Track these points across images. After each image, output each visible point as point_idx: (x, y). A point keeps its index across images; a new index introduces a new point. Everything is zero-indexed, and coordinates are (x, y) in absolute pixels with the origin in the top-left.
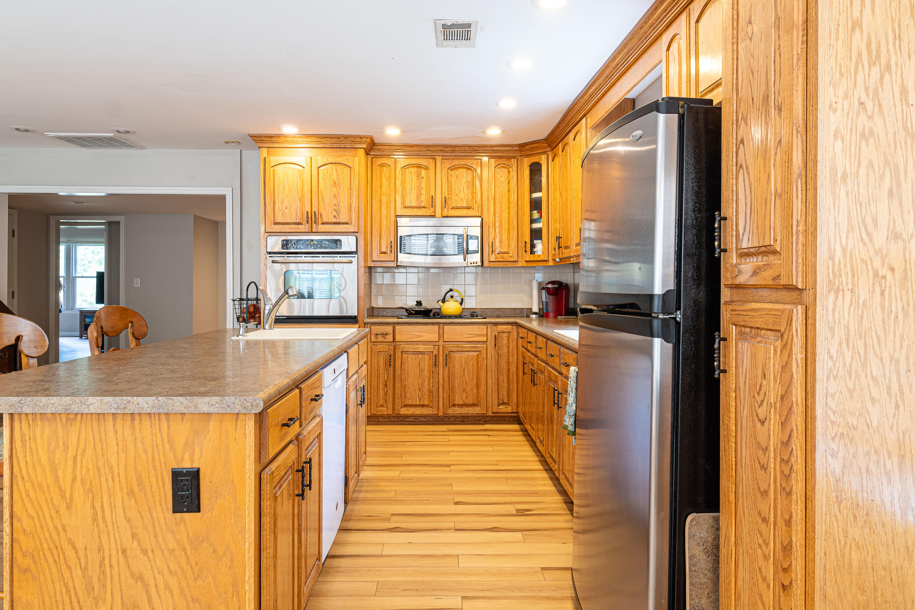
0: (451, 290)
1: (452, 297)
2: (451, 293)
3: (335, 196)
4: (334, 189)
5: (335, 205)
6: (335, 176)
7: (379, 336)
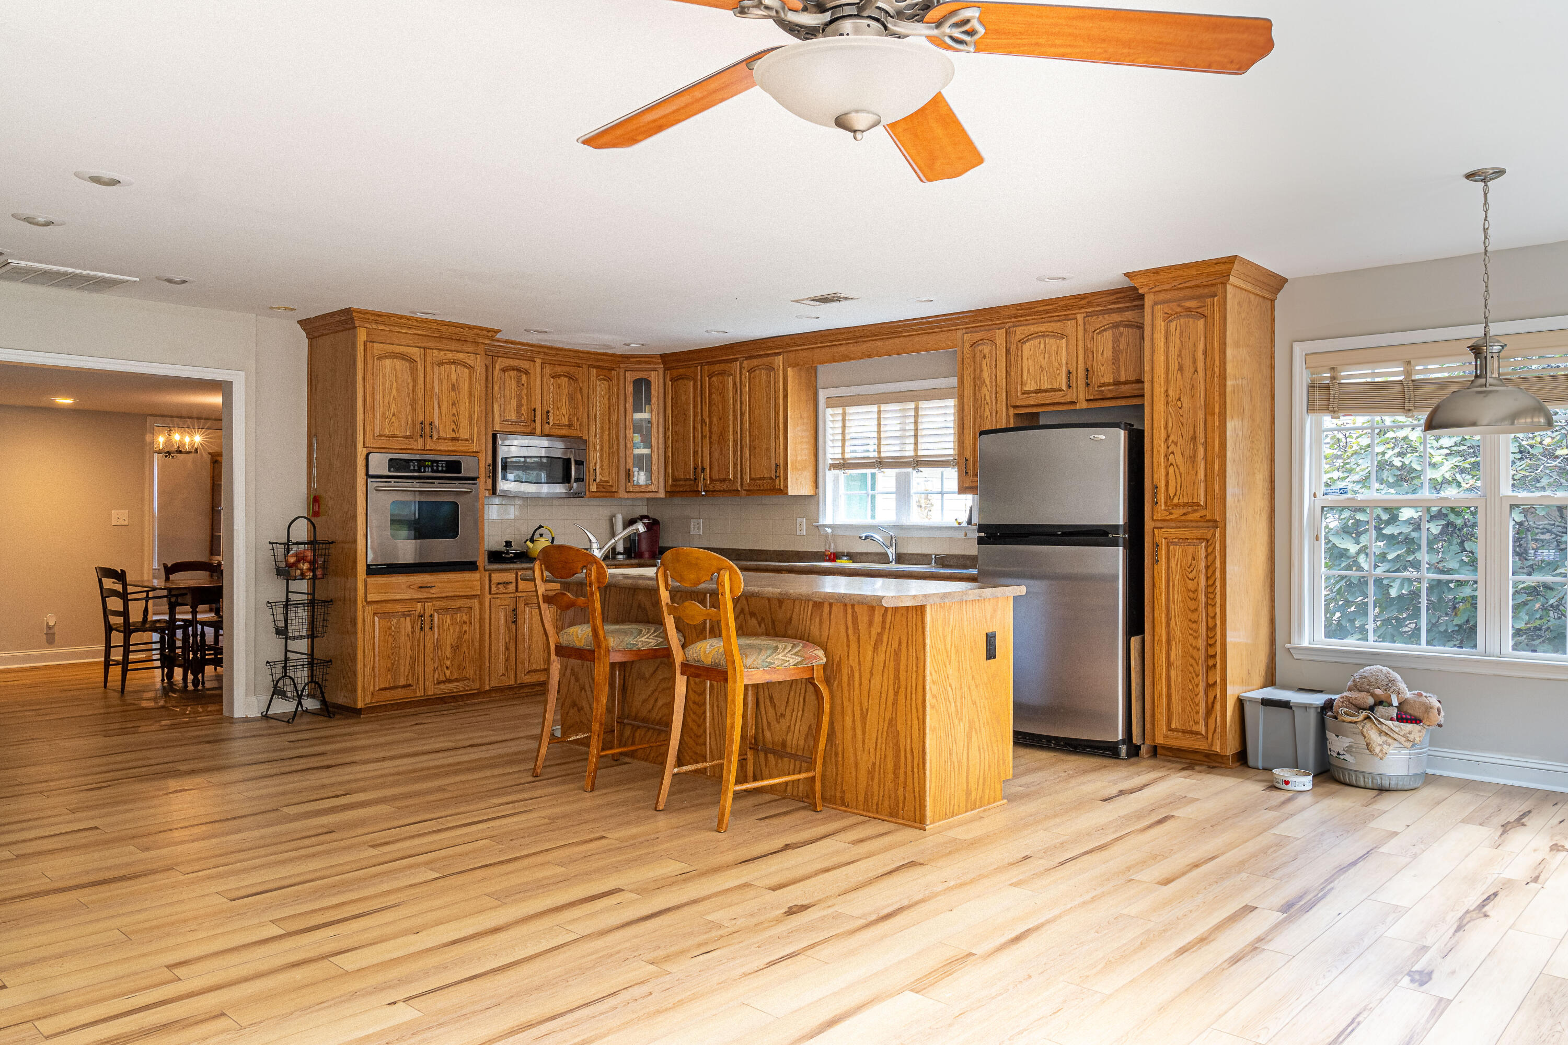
0: (541, 527)
1: (541, 535)
2: (540, 531)
3: (454, 404)
4: (453, 394)
5: (454, 415)
6: (454, 377)
7: (501, 587)
